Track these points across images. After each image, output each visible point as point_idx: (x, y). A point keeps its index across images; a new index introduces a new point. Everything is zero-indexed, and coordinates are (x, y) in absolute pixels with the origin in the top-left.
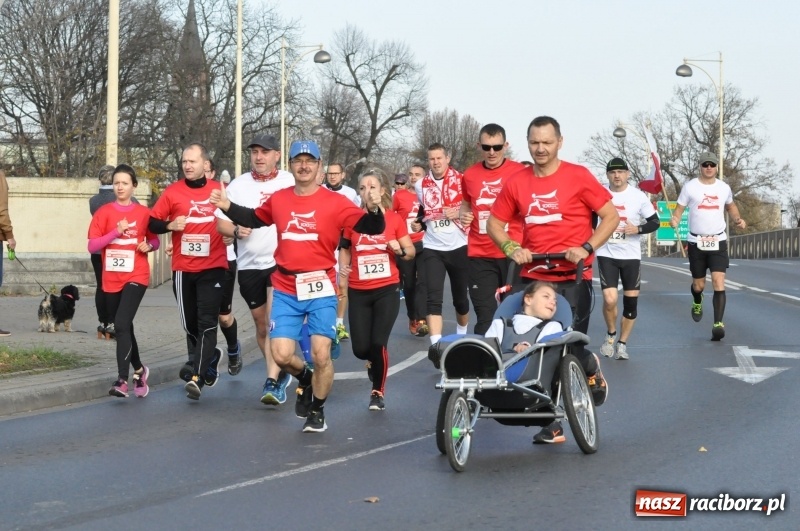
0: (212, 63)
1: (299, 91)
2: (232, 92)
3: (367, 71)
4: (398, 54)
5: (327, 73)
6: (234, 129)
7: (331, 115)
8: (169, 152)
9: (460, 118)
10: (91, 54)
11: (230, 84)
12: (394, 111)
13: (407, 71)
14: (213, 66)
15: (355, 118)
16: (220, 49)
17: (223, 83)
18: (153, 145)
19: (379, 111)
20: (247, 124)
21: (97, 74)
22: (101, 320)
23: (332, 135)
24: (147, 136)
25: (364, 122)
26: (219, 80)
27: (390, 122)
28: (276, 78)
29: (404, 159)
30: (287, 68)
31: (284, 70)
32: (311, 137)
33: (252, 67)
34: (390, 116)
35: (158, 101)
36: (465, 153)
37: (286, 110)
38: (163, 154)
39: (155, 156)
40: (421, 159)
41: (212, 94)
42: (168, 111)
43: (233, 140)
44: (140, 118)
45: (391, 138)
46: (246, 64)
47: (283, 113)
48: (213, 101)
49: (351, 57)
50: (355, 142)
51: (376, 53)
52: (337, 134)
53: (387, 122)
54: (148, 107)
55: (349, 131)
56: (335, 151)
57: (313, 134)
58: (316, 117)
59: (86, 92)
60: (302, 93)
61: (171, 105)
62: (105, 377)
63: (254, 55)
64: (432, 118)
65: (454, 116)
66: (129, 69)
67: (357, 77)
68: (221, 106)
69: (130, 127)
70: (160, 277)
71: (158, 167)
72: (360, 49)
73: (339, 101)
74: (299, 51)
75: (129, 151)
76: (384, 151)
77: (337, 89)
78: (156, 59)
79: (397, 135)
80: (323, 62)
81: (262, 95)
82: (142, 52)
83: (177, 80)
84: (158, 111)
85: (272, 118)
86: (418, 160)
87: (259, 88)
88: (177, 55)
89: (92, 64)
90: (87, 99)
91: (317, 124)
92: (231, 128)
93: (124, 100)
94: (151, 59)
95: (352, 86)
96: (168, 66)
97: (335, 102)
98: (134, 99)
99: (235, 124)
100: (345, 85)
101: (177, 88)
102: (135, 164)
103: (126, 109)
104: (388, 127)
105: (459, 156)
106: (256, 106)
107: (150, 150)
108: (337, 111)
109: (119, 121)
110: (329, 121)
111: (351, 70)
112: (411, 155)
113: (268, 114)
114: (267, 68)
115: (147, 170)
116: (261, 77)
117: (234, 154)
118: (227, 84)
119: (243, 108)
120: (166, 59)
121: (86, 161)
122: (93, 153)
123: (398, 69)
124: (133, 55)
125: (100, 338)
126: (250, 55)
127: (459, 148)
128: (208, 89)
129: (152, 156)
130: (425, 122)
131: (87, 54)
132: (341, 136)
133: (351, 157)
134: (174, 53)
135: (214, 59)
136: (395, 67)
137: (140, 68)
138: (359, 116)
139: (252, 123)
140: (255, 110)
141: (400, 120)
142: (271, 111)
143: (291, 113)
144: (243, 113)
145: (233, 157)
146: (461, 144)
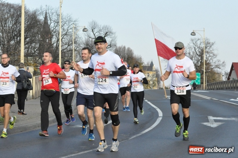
0: (52, 32)
1: (78, 40)
2: (58, 40)
3: (99, 34)
4: (108, 29)
5: (87, 35)
6: (59, 51)
8: (39, 58)
9: (126, 48)
10: (16, 29)
11: (58, 38)
13: (110, 34)
14: (52, 33)
16: (55, 27)
17: (55, 38)
18: (35, 56)
21: (18, 35)
22: (19, 109)
24: (33, 54)
26: (54, 37)
28: (71, 36)
30: (75, 33)
31: (74, 34)
33: (64, 33)
35: (36, 43)
36: (128, 59)
37: (74, 46)
38: (38, 59)
39: (35, 59)
41: (52, 41)
42: (39, 46)
43: (59, 55)
44: (31, 48)
46: (62, 32)
47: (73, 47)
48: (53, 43)
49: (94, 30)
51: (101, 29)
54: (33, 45)
59: (15, 40)
60: (79, 41)
61: (40, 44)
62: (20, 126)
63: (65, 29)
64: (118, 48)
65: (125, 47)
66: (28, 33)
67: (96, 36)
68: (55, 45)
69: (28, 51)
70: (37, 96)
71: (36, 63)
72: (97, 27)
73: (90, 43)
74: (78, 28)
75: (27, 58)
77: (89, 40)
78: (36, 30)
80: (85, 31)
81: (67, 41)
82: (31, 28)
83: (42, 37)
84: (36, 46)
87: (66, 39)
88: (42, 29)
89: (17, 32)
90: (15, 42)
93: (26, 43)
94: (34, 30)
95: (94, 38)
96: (39, 32)
97: (89, 43)
98: (29, 42)
99: (59, 50)
100: (92, 38)
101: (42, 39)
102: (29, 62)
103: (27, 45)
105: (126, 59)
106: (65, 45)
107: (34, 58)
108: (89, 46)
109: (24, 49)
111: (94, 34)
113: (69, 47)
114: (69, 33)
115: (33, 64)
116: (67, 36)
117: (59, 59)
118: (57, 38)
119: (61, 45)
120: (38, 30)
121: (15, 61)
122: (17, 59)
123: (108, 33)
124: (29, 29)
125: (19, 114)
126: (63, 29)
127: (126, 57)
128: (51, 40)
129: (34, 60)
130: (116, 49)
131: (15, 29)
134: (41, 29)
135: (53, 30)
136: (107, 33)
137: (31, 33)
139: (64, 50)
140: (65, 46)
141: (108, 49)
142: (70, 46)
143: (76, 47)
144: (61, 47)
145: (59, 60)
146: (127, 56)
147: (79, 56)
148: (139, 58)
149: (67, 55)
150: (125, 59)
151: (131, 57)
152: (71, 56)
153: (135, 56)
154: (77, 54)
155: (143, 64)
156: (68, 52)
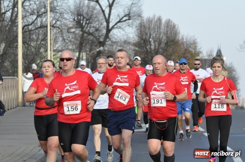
1: (59, 4)
2: (15, 5)
6: (17, 29)
7: (80, 20)
9: (164, 21)
12: (121, 17)
15: (96, 22)
19: (111, 17)
20: (26, 26)
23: (81, 33)
25: (101, 24)
27: (118, 24)
29: (128, 47)
32: (67, 34)
34: (118, 20)
36: (166, 43)
37: (51, 17)
40: (139, 48)
41: (2, 6)
43: (17, 36)
45: (119, 35)
47: (49, 18)
48: (3, 11)
50: (96, 37)
52: (84, 32)
53: (116, 24)
55: (92, 30)
56: (83, 43)
57: (68, 32)
58: (71, 22)
60: (61, 6)
64: (145, 21)
65: (160, 19)
68: (8, 14)
76: (114, 43)
79: (123, 32)
81: (35, 7)
85: (41, 22)
86: (137, 49)
91: (71, 26)
92: (15, 28)
97: (83, 11)
99: (17, 26)
104: (117, 28)
105: (163, 45)
106: (31, 14)
108: (84, 18)
110: (79, 24)
112: (132, 45)
113: (39, 19)
117: (17, 45)
119: (22, 15)
127: (163, 40)
132: (86, 33)
133: (93, 47)
138: (98, 20)
139: (29, 25)
140: (30, 17)
141: (124, 23)
142: (41, 17)
143: (54, 18)
144: (23, 19)
145: (17, 47)
146: (164, 38)
147: (61, 39)
148: (192, 42)
149: (34, 37)
150: (160, 44)
151: (174, 39)
152: (45, 39)
153: (183, 39)
154: (58, 35)
155: (200, 55)
156: (37, 31)
